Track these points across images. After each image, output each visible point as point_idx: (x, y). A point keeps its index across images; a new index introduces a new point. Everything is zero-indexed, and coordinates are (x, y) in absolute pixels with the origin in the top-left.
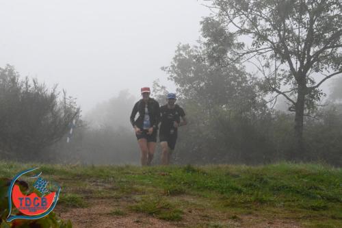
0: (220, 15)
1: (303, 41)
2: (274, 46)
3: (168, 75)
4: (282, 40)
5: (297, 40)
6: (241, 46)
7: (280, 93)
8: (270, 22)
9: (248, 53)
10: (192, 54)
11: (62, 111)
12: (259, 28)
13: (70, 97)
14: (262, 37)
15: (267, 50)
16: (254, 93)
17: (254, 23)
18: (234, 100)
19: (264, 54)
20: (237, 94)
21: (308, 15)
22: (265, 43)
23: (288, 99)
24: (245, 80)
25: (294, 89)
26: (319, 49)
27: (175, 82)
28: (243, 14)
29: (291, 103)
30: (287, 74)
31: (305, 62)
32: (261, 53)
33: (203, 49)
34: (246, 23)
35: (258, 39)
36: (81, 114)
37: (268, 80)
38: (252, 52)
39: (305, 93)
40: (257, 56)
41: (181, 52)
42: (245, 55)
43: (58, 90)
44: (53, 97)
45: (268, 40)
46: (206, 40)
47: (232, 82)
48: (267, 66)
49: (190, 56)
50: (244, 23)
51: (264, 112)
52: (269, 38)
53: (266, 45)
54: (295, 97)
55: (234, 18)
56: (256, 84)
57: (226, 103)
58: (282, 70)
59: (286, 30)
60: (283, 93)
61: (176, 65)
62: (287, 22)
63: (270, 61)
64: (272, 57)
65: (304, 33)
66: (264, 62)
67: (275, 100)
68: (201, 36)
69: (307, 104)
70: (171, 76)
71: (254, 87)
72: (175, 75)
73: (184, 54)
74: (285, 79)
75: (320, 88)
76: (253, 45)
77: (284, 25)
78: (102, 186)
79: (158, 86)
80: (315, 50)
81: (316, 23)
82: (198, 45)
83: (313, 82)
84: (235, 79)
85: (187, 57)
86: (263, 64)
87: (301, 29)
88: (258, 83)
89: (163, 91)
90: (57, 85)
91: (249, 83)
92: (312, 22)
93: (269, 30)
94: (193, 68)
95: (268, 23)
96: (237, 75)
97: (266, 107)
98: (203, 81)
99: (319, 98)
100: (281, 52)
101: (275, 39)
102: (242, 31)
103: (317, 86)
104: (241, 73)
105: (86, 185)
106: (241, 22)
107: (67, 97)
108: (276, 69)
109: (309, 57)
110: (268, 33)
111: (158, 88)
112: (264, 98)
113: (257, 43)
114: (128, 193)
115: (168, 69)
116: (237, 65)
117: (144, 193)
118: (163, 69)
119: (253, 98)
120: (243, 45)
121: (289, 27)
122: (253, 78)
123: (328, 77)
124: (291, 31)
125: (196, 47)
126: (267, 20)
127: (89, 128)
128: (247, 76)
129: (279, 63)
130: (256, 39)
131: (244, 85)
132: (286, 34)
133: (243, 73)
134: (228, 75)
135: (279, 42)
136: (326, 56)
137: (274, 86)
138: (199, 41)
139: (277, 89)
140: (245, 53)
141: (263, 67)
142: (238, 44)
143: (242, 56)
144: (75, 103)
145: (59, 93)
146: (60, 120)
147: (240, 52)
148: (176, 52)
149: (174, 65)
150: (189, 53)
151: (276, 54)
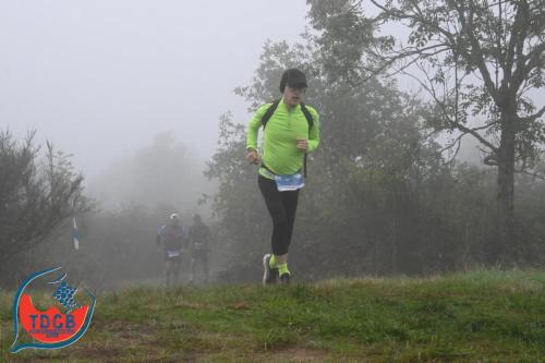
1: (509, 28)
2: (452, 41)
3: (249, 104)
4: (468, 28)
5: (496, 26)
6: (388, 42)
7: (466, 131)
9: (402, 56)
10: (292, 60)
11: (47, 183)
12: (421, 5)
13: (60, 153)
14: (428, 24)
15: (438, 49)
16: (413, 131)
18: (378, 146)
19: (434, 57)
20: (383, 134)
22: (435, 37)
23: (482, 141)
24: (396, 106)
25: (494, 123)
26: (539, 43)
29: (489, 150)
30: (479, 93)
31: (513, 70)
32: (428, 55)
33: (314, 50)
35: (420, 30)
36: (82, 184)
37: (441, 105)
38: (408, 54)
39: (516, 129)
40: (419, 61)
41: (272, 58)
42: (397, 60)
44: (26, 156)
45: (442, 31)
46: (319, 34)
47: (373, 112)
48: (440, 78)
49: (290, 65)
51: (435, 168)
52: (442, 25)
53: (436, 39)
54: (496, 137)
56: (418, 113)
57: (362, 152)
58: (469, 87)
59: (474, 8)
60: (473, 132)
61: (263, 82)
63: (444, 69)
64: (448, 61)
65: (509, 13)
66: (433, 72)
67: (456, 145)
68: (310, 26)
69: (520, 149)
70: (255, 105)
71: (416, 119)
73: (278, 63)
74: (476, 104)
76: (412, 40)
78: (136, 337)
79: (230, 124)
80: (533, 45)
82: (304, 43)
83: (529, 107)
84: (376, 105)
86: (432, 76)
88: (423, 112)
89: (240, 133)
90: (34, 133)
91: (405, 111)
93: (440, 9)
96: (382, 97)
97: (438, 155)
100: (467, 53)
101: (454, 27)
102: (389, 14)
103: (539, 115)
104: (390, 94)
105: (105, 338)
107: (55, 153)
108: (458, 86)
109: (522, 59)
110: (440, 15)
111: (230, 129)
112: (436, 140)
113: (418, 37)
114: (187, 350)
115: (248, 92)
116: (380, 79)
117: (218, 349)
118: (238, 91)
119: (414, 144)
120: (392, 40)
121: (480, 2)
122: (413, 103)
124: (484, 10)
125: (301, 47)
127: (100, 210)
128: (401, 98)
129: (461, 73)
130: (416, 28)
131: (395, 116)
132: (475, 16)
133: (394, 93)
134: (363, 98)
135: (462, 33)
137: (454, 119)
138: (305, 35)
139: (461, 123)
140: (396, 57)
141: (431, 81)
142: (382, 40)
143: (390, 63)
144: (70, 164)
145: (40, 147)
146: (44, 201)
147: (387, 55)
148: (262, 58)
149: (259, 84)
150: (288, 57)
151: (456, 55)
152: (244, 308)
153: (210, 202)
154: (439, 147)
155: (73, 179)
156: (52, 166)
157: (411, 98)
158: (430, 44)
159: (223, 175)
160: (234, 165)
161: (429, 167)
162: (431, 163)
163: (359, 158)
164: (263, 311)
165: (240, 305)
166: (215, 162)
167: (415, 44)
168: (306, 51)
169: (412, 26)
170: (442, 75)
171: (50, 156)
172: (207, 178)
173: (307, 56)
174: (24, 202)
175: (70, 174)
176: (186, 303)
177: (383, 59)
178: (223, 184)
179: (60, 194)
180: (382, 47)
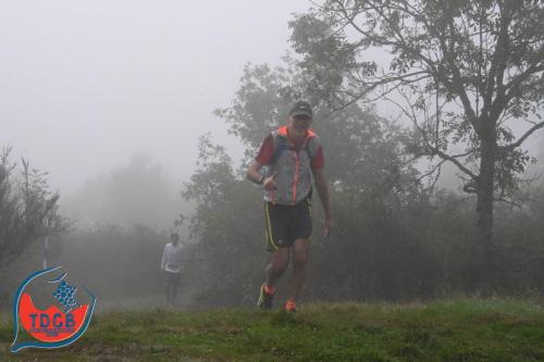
0: (327, 9)
1: (489, 57)
2: (434, 68)
3: (229, 126)
4: (450, 56)
5: (477, 56)
6: (370, 68)
7: (446, 158)
8: (425, 22)
9: (383, 82)
10: (273, 82)
11: (21, 201)
12: (403, 32)
13: (35, 171)
14: (410, 51)
15: (420, 76)
16: (393, 156)
17: (393, 23)
18: (358, 171)
19: (415, 84)
20: (362, 159)
21: (497, 9)
22: (417, 64)
23: (462, 169)
24: (376, 132)
25: (473, 151)
26: (519, 73)
27: (243, 137)
28: (373, 7)
29: (468, 177)
30: (460, 121)
31: (493, 99)
32: (409, 82)
33: (295, 73)
34: (379, 24)
35: (402, 56)
36: (58, 203)
37: (421, 132)
38: (390, 80)
39: (496, 157)
41: (253, 80)
42: (379, 86)
43: (11, 160)
45: (423, 58)
46: (301, 57)
47: (353, 137)
48: (421, 105)
49: (271, 88)
50: (374, 25)
51: (414, 193)
52: (424, 52)
53: (419, 66)
54: (475, 165)
55: (355, 14)
56: (397, 139)
57: (341, 177)
58: (449, 114)
59: (455, 37)
60: (453, 159)
61: (243, 105)
62: (457, 21)
63: (426, 96)
64: (429, 88)
65: (490, 43)
66: (414, 99)
67: (436, 172)
68: (293, 51)
69: (498, 177)
70: (235, 127)
71: (393, 145)
72: (243, 125)
73: (258, 83)
74: (456, 131)
75: (523, 148)
76: (394, 66)
77: (452, 28)
79: (210, 146)
80: (512, 75)
81: (513, 23)
82: (285, 66)
83: (508, 136)
84: (357, 129)
85: (265, 90)
86: (413, 102)
87: (484, 35)
88: (402, 138)
89: (219, 155)
90: (10, 150)
91: (384, 136)
92: (505, 21)
93: (423, 37)
94: (276, 110)
95: (421, 24)
96: (362, 122)
97: (417, 182)
99: (521, 168)
100: (447, 80)
101: (435, 54)
102: (371, 39)
103: (518, 144)
104: (369, 118)
106: (368, 22)
107: (30, 172)
108: (438, 113)
109: (502, 88)
110: (421, 43)
111: (209, 150)
112: (414, 166)
113: (400, 63)
115: (228, 114)
116: (360, 103)
118: (218, 112)
119: (395, 170)
120: (374, 66)
121: (462, 31)
122: (393, 128)
123: (537, 127)
124: (464, 39)
125: (282, 70)
126: (419, 18)
127: (74, 230)
128: (381, 124)
130: (398, 55)
131: (374, 141)
132: (456, 44)
133: (373, 118)
134: (343, 123)
135: (443, 61)
136: (533, 84)
137: (434, 146)
138: (286, 59)
139: (441, 150)
140: (378, 83)
141: (412, 107)
142: (364, 65)
143: (372, 88)
144: (44, 182)
145: (15, 165)
146: (18, 219)
147: (369, 80)
148: (242, 80)
149: (239, 106)
150: (269, 80)
151: (437, 83)
153: (187, 223)
154: (419, 173)
155: (48, 197)
156: (27, 184)
157: (391, 124)
159: (201, 197)
160: (212, 186)
161: (408, 193)
162: (409, 189)
163: (338, 182)
166: (193, 183)
167: (397, 70)
168: (286, 74)
170: (423, 101)
171: (26, 174)
172: (184, 199)
173: (288, 79)
175: (44, 192)
177: (365, 84)
178: (201, 206)
179: (35, 212)
180: (364, 73)
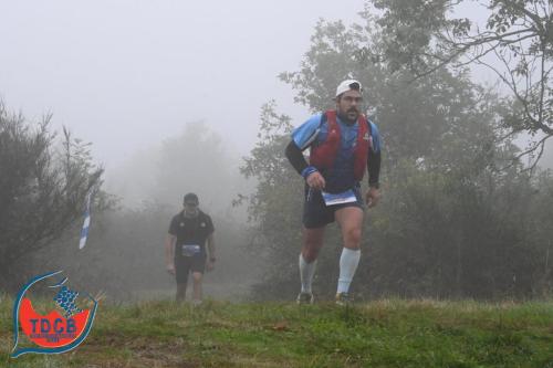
2: (540, 26)
3: (296, 92)
6: (462, 26)
9: (478, 42)
10: (348, 42)
11: (62, 175)
13: (77, 141)
14: (511, 6)
15: (522, 35)
16: (487, 130)
18: (445, 147)
19: (517, 44)
20: (451, 133)
22: (520, 20)
24: (468, 101)
27: (312, 106)
32: (509, 42)
33: (374, 32)
35: (501, 12)
36: (102, 177)
37: (522, 102)
38: (485, 40)
40: (498, 49)
41: (325, 40)
42: (472, 47)
43: (51, 128)
44: (40, 143)
45: (528, 13)
46: (381, 13)
47: (441, 106)
48: (523, 70)
49: (345, 48)
52: (529, 7)
53: (521, 23)
56: (493, 109)
57: (426, 153)
61: (313, 68)
64: (533, 50)
66: (515, 62)
67: (539, 149)
68: (371, 5)
70: (303, 94)
71: (490, 117)
72: (312, 92)
76: (491, 24)
79: (274, 115)
82: (363, 23)
84: (445, 98)
85: (339, 51)
86: (513, 66)
88: (499, 109)
89: (284, 126)
90: (50, 117)
91: (478, 106)
96: (451, 89)
97: (516, 160)
98: (374, 103)
101: (543, 9)
104: (460, 86)
107: (72, 141)
108: (544, 79)
111: (273, 120)
112: (513, 142)
113: (499, 20)
115: (295, 78)
116: (450, 67)
118: (284, 77)
119: (488, 146)
120: (467, 24)
122: (488, 97)
125: (359, 28)
127: (120, 208)
128: (474, 91)
130: (497, 10)
131: (466, 112)
133: (465, 85)
134: (429, 90)
137: (537, 118)
138: (364, 15)
139: (545, 123)
140: (472, 44)
141: (512, 72)
142: (455, 23)
143: (464, 50)
144: (87, 153)
145: (56, 134)
146: (58, 196)
147: (461, 41)
148: (313, 39)
149: (309, 70)
150: (343, 40)
151: (544, 43)
152: (283, 329)
153: (246, 204)
154: (518, 150)
155: (91, 171)
156: (68, 156)
157: (486, 92)
158: (513, 28)
159: (262, 173)
160: (275, 162)
161: (505, 174)
162: (506, 168)
163: (421, 160)
164: (307, 334)
165: (279, 325)
166: (254, 158)
167: (495, 29)
168: (364, 33)
169: (491, 7)
170: (526, 65)
171: (67, 144)
172: (243, 175)
173: (366, 39)
174: (36, 195)
175: (88, 165)
176: (218, 321)
177: (455, 45)
178: (262, 184)
179: (76, 188)
180: (455, 32)
